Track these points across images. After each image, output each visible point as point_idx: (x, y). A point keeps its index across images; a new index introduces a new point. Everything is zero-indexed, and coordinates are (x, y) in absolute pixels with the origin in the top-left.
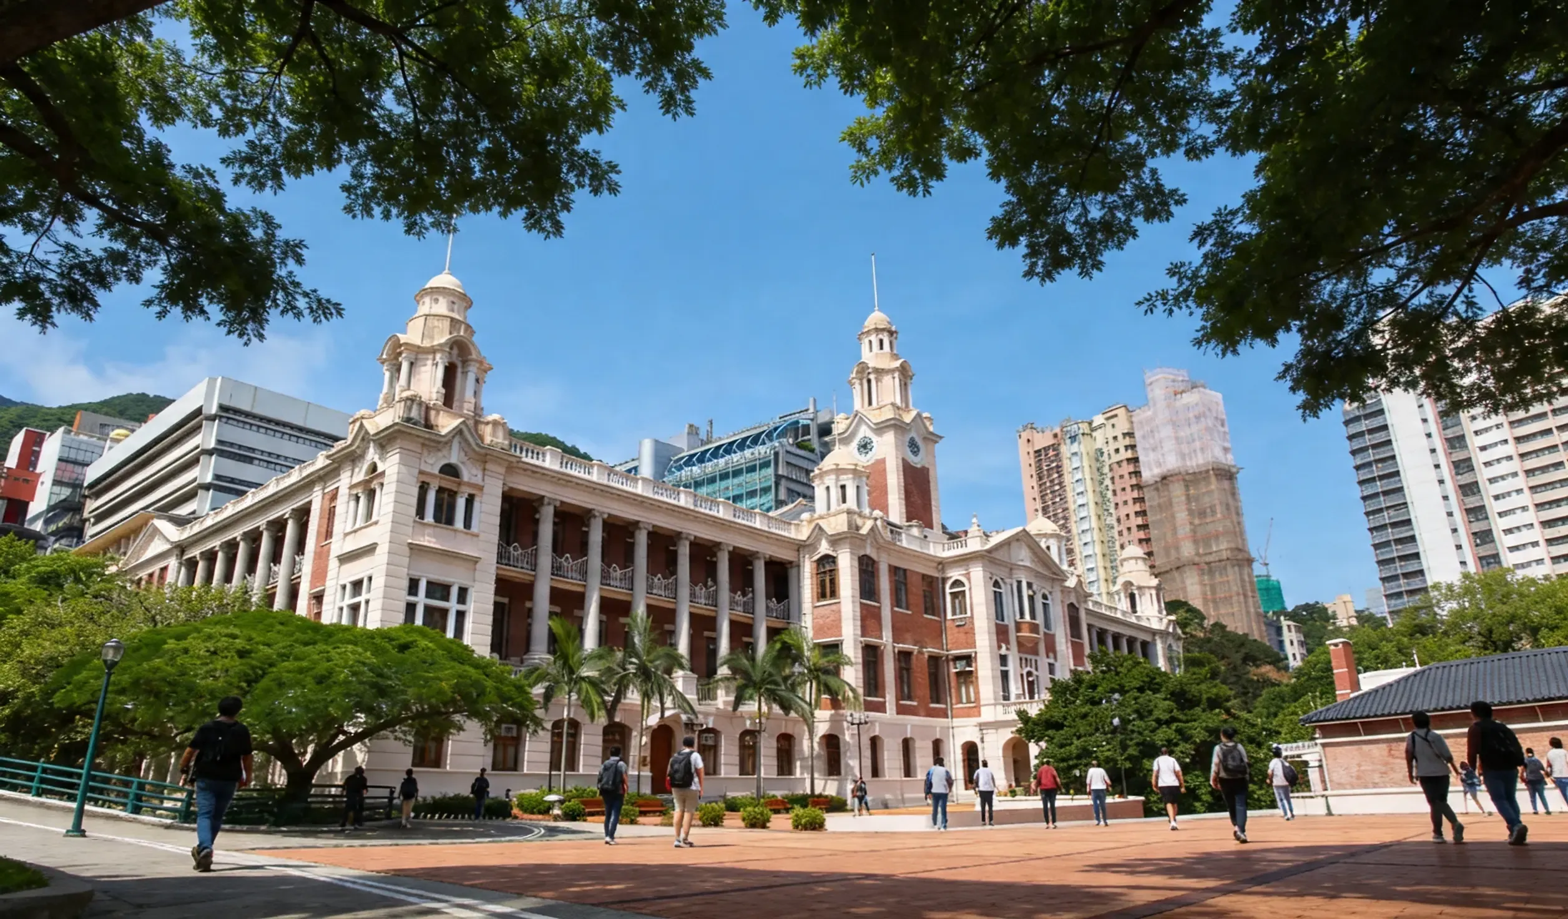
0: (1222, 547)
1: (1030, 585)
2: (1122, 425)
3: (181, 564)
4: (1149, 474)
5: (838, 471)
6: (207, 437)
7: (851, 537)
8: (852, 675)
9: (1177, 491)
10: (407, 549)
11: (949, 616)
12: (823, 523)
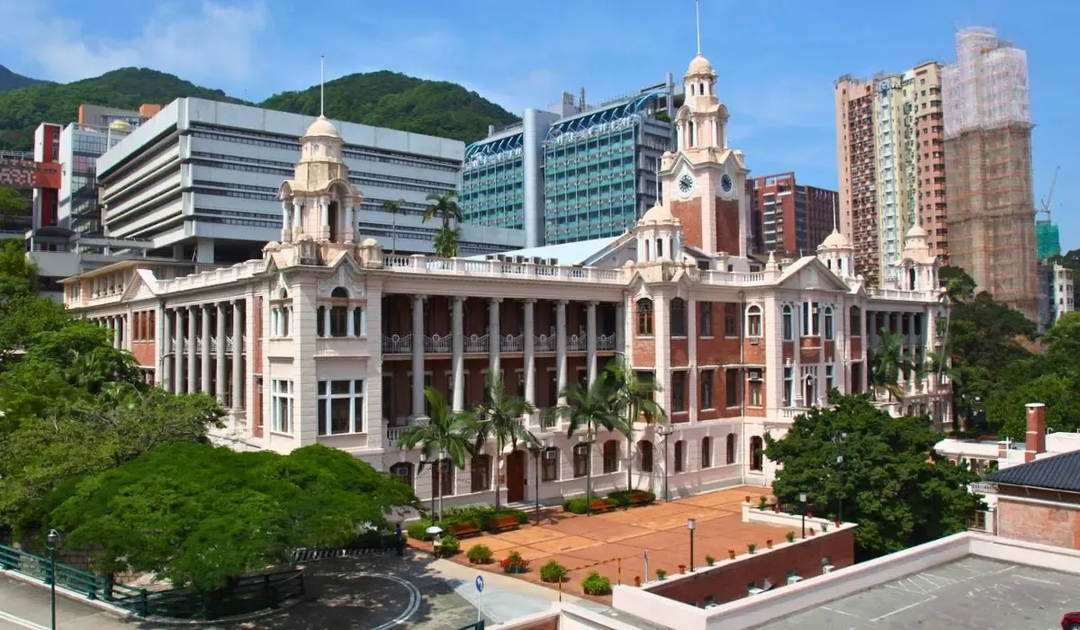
0: (1007, 203)
1: (815, 305)
2: (932, 80)
3: (164, 312)
4: (951, 129)
5: (656, 228)
6: (183, 149)
7: (665, 285)
8: (662, 399)
9: (975, 147)
10: (314, 361)
11: (747, 335)
12: (643, 273)
